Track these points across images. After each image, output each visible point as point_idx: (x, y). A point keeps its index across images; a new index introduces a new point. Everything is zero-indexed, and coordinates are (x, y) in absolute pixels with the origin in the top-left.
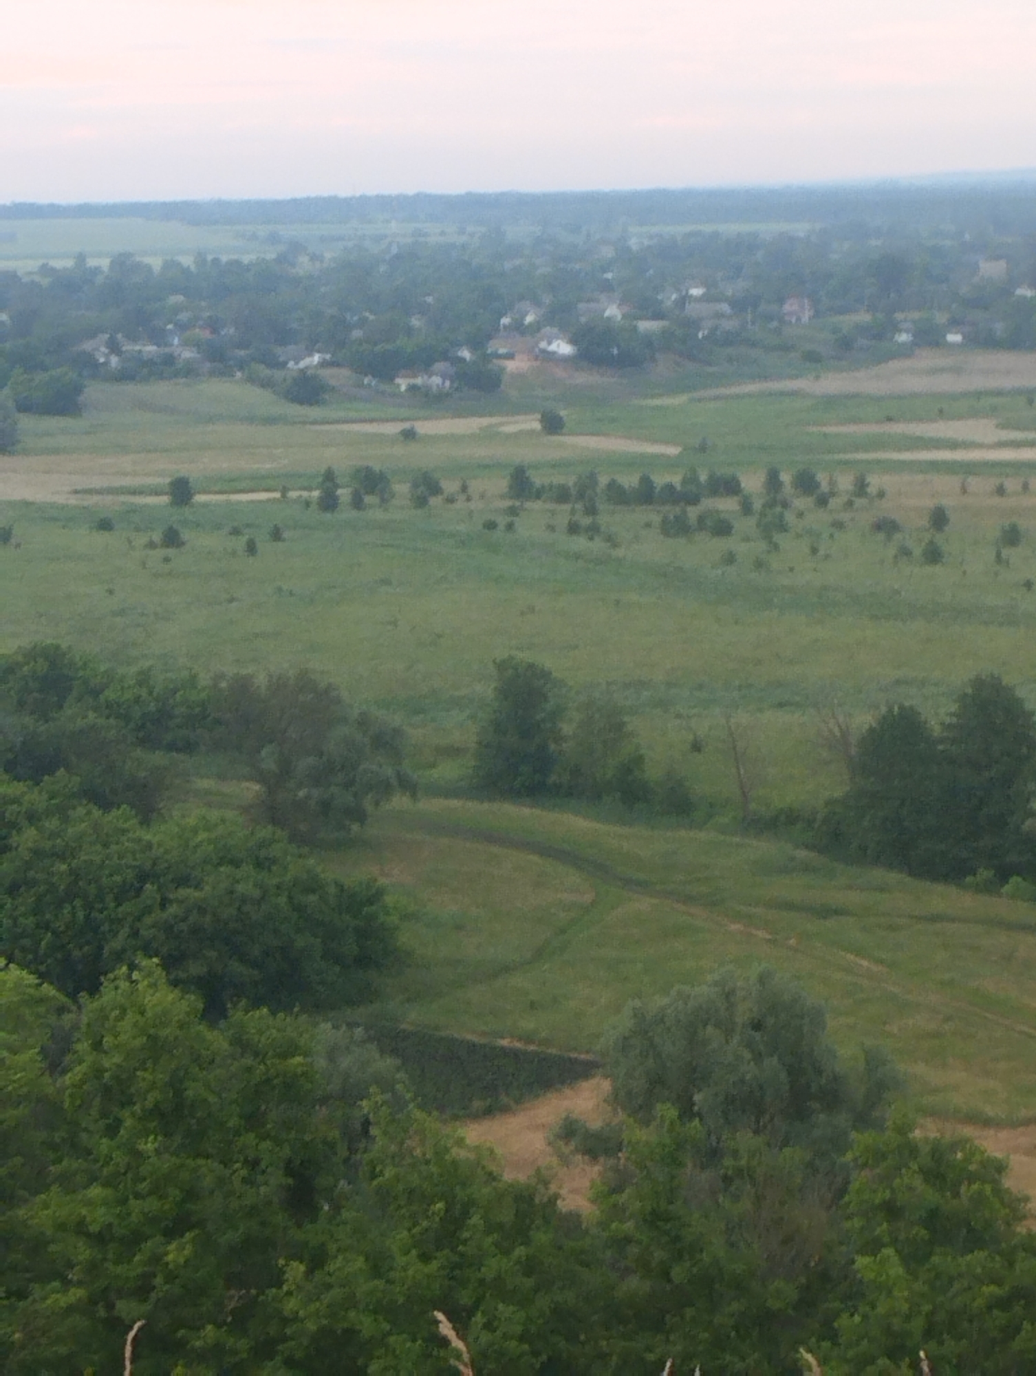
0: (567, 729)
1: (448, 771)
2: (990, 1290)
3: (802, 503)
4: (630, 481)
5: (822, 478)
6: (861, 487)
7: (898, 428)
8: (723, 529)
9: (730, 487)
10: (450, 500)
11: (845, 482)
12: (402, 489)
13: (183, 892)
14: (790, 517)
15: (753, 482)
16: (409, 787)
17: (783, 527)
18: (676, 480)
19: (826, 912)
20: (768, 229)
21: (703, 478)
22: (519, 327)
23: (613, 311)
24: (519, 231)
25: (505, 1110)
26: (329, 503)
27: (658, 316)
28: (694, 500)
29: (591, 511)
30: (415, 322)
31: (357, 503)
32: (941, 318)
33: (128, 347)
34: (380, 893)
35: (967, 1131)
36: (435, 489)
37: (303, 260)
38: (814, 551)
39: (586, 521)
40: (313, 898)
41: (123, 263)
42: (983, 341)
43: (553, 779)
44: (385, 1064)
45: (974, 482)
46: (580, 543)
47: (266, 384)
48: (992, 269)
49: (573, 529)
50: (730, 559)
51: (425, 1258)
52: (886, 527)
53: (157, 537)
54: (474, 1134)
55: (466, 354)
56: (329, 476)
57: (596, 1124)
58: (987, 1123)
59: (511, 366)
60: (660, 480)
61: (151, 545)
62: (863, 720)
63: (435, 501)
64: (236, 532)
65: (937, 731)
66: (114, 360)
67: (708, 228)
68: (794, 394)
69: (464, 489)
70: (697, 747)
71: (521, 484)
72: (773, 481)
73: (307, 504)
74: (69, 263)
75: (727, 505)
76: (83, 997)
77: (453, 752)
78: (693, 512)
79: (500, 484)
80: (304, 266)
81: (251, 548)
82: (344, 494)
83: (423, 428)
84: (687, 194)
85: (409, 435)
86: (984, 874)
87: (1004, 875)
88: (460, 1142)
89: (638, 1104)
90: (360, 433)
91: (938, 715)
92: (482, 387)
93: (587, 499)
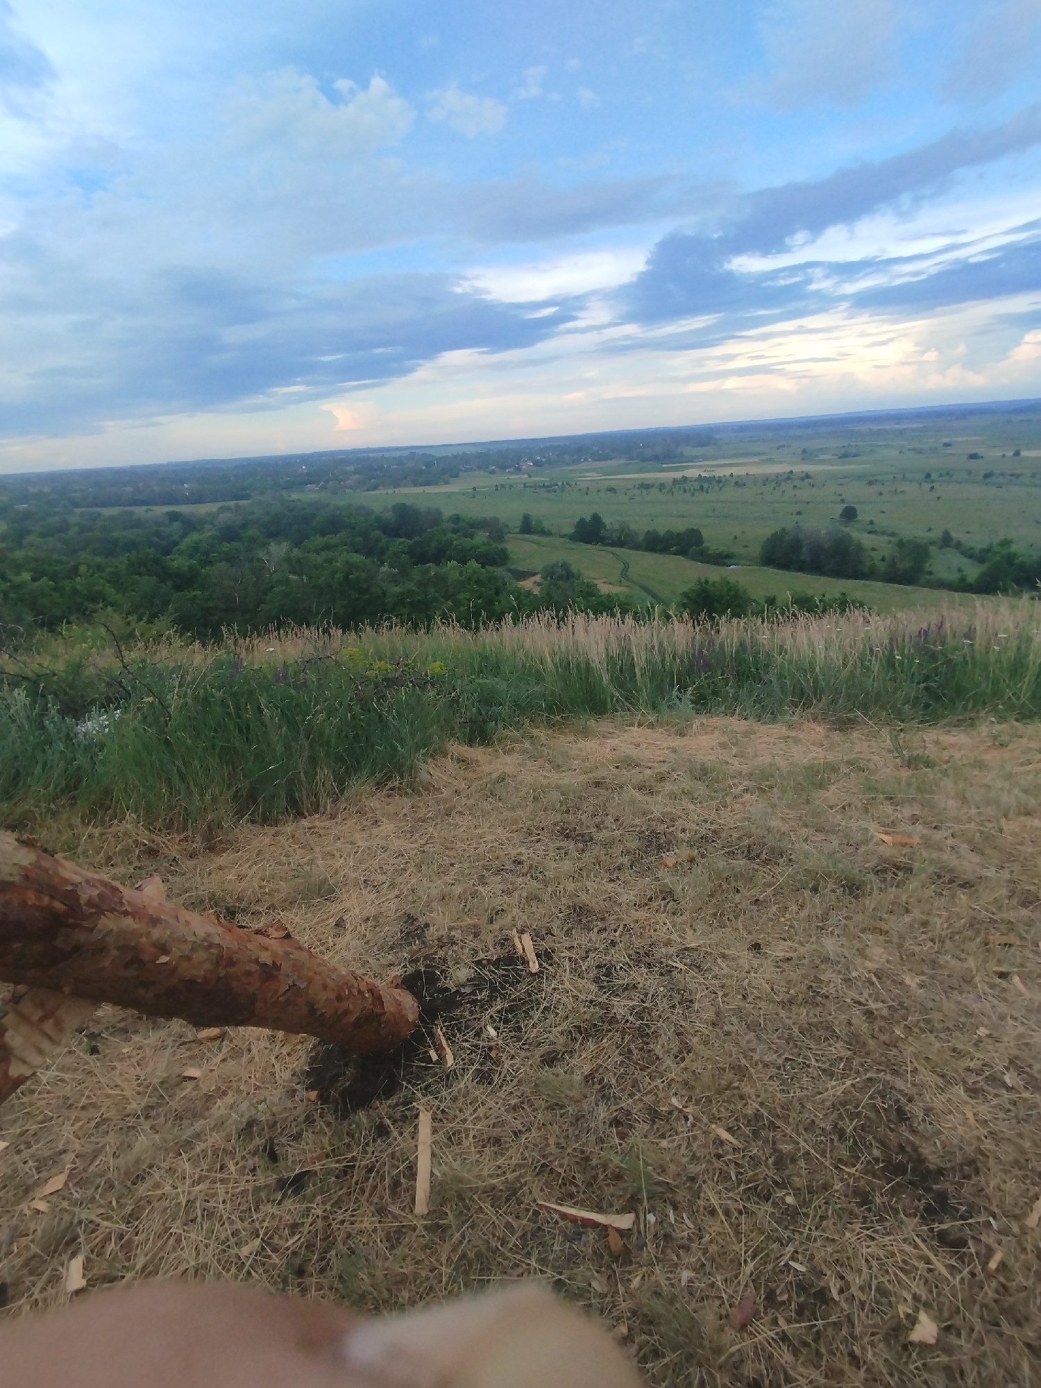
0: (533, 523)
1: (516, 530)
4: (541, 484)
5: (570, 483)
6: (576, 484)
7: (582, 474)
8: (555, 491)
9: (556, 485)
10: (515, 488)
11: (574, 483)
13: (478, 550)
16: (511, 533)
17: (565, 491)
18: (548, 484)
19: (571, 549)
21: (552, 483)
22: (524, 461)
23: (538, 457)
25: (525, 580)
27: (545, 457)
28: (551, 487)
29: (536, 489)
30: (508, 460)
31: (501, 490)
32: (588, 456)
33: (465, 466)
34: (507, 549)
35: (592, 580)
36: (513, 487)
38: (569, 494)
40: (497, 550)
41: (464, 453)
42: (594, 460)
43: (531, 531)
44: (508, 574)
45: (593, 482)
46: (534, 495)
47: (487, 471)
49: (534, 492)
50: (556, 496)
52: (580, 490)
54: (522, 584)
55: (517, 465)
56: (497, 486)
57: (539, 581)
58: (596, 579)
59: (523, 467)
60: (546, 484)
61: (471, 497)
63: (513, 489)
64: (483, 495)
65: (587, 521)
66: (463, 468)
68: (565, 469)
69: (517, 487)
70: (553, 525)
71: (525, 486)
72: (563, 483)
73: (494, 490)
74: (456, 454)
75: (556, 488)
76: (464, 565)
77: (516, 527)
78: (551, 489)
79: (522, 486)
80: (492, 452)
81: (485, 497)
82: (499, 488)
83: (511, 477)
84: (548, 438)
85: (508, 479)
86: (595, 542)
87: (598, 542)
88: (520, 584)
89: (545, 578)
90: (500, 479)
91: (588, 519)
92: (518, 470)
93: (535, 487)
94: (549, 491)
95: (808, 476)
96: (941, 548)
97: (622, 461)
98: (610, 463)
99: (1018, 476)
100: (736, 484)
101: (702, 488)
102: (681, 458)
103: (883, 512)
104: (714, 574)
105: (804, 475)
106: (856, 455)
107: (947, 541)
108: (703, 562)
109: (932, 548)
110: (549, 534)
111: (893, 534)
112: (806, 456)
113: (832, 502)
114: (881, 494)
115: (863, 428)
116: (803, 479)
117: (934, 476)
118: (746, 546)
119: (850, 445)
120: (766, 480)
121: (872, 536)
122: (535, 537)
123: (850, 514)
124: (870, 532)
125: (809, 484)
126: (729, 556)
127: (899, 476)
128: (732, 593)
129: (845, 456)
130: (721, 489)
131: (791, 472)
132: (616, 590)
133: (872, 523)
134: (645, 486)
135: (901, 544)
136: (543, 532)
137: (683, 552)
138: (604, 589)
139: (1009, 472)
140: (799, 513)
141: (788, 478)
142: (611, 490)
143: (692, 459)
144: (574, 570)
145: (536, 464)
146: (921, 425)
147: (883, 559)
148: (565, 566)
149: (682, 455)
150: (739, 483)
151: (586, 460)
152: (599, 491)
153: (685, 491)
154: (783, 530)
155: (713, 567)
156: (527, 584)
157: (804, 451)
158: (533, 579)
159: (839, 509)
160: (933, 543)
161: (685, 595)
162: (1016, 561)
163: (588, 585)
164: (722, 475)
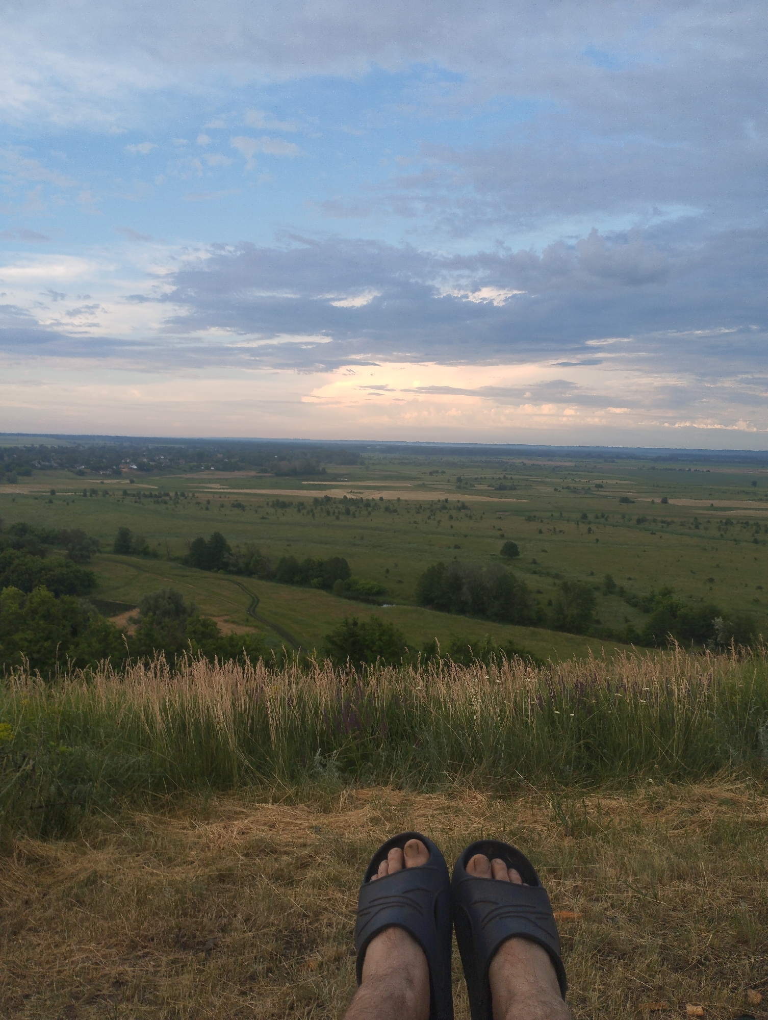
0: (133, 541)
1: (108, 549)
2: (213, 646)
3: (182, 498)
4: (147, 493)
5: (186, 494)
6: (194, 495)
7: (202, 485)
8: (166, 503)
9: (167, 495)
10: (110, 496)
11: (191, 495)
12: (100, 493)
13: (52, 573)
14: (179, 501)
15: (172, 494)
16: (101, 552)
17: (178, 503)
18: (157, 493)
19: (184, 576)
20: (177, 446)
21: (162, 493)
22: (126, 463)
23: (145, 460)
24: (126, 444)
25: (117, 615)
26: (85, 495)
27: (154, 461)
28: (160, 497)
29: (139, 498)
30: (104, 460)
31: (91, 496)
32: (210, 464)
33: (43, 463)
34: (93, 573)
35: (210, 617)
36: (107, 493)
37: (81, 447)
38: (184, 508)
39: (138, 500)
40: (79, 574)
41: (41, 446)
42: (217, 469)
43: (130, 550)
44: (93, 606)
45: (215, 496)
46: (137, 505)
47: (72, 471)
48: (220, 456)
49: (136, 502)
50: (167, 509)
51: (100, 644)
52: (198, 503)
53: (47, 501)
54: (111, 620)
55: (115, 467)
56: (85, 491)
57: (136, 618)
58: (214, 616)
59: (124, 470)
60: (154, 493)
61: (46, 503)
62: (192, 540)
63: (107, 496)
64: (64, 501)
65: (207, 542)
66: (39, 465)
67: (164, 445)
68: (181, 477)
69: (113, 494)
70: (159, 544)
71: (125, 493)
72: (176, 494)
73: (80, 496)
74: (30, 446)
75: (167, 498)
76: (28, 593)
77: (109, 545)
78: (160, 499)
79: (121, 493)
80: (81, 448)
81: (68, 504)
82: (88, 494)
83: (105, 481)
84: (161, 439)
85: (102, 483)
86: (215, 569)
87: (219, 569)
88: (108, 621)
89: (145, 614)
90: (92, 482)
91: (207, 539)
92: (118, 474)
93: (139, 496)
94: (157, 502)
95: (463, 507)
96: (605, 595)
97: (253, 473)
98: (237, 474)
99: (669, 524)
100: (387, 509)
101: (348, 512)
102: (323, 475)
103: (545, 551)
104: (363, 613)
105: (460, 505)
106: (513, 488)
107: (610, 587)
108: (350, 598)
109: (596, 594)
110: (155, 556)
111: (556, 576)
112: (462, 484)
113: (491, 537)
114: (541, 532)
115: (517, 461)
116: (459, 509)
117: (591, 516)
118: (400, 582)
119: (505, 478)
120: (419, 507)
121: (536, 577)
122: (134, 559)
123: (511, 551)
124: (535, 573)
125: (466, 515)
126: (380, 593)
127: (556, 514)
128: (385, 638)
129: (502, 488)
130: (369, 513)
131: (447, 501)
132: (241, 631)
133: (534, 562)
134: (282, 505)
135: (566, 588)
136: (146, 553)
137: (326, 586)
138: (226, 629)
139: (659, 519)
140: (457, 547)
141: (444, 508)
142: (238, 506)
143: (335, 478)
144: (186, 602)
145: (142, 467)
146: (573, 464)
147: (550, 604)
148: (175, 599)
149: (324, 472)
150: (390, 508)
151: (208, 468)
152: (222, 506)
153: (328, 513)
154: (441, 564)
155: (363, 605)
156: (120, 621)
157: (459, 480)
158: (127, 615)
159: (500, 544)
160: (597, 589)
161: (329, 638)
162: (679, 613)
163: (205, 624)
164: (370, 498)
